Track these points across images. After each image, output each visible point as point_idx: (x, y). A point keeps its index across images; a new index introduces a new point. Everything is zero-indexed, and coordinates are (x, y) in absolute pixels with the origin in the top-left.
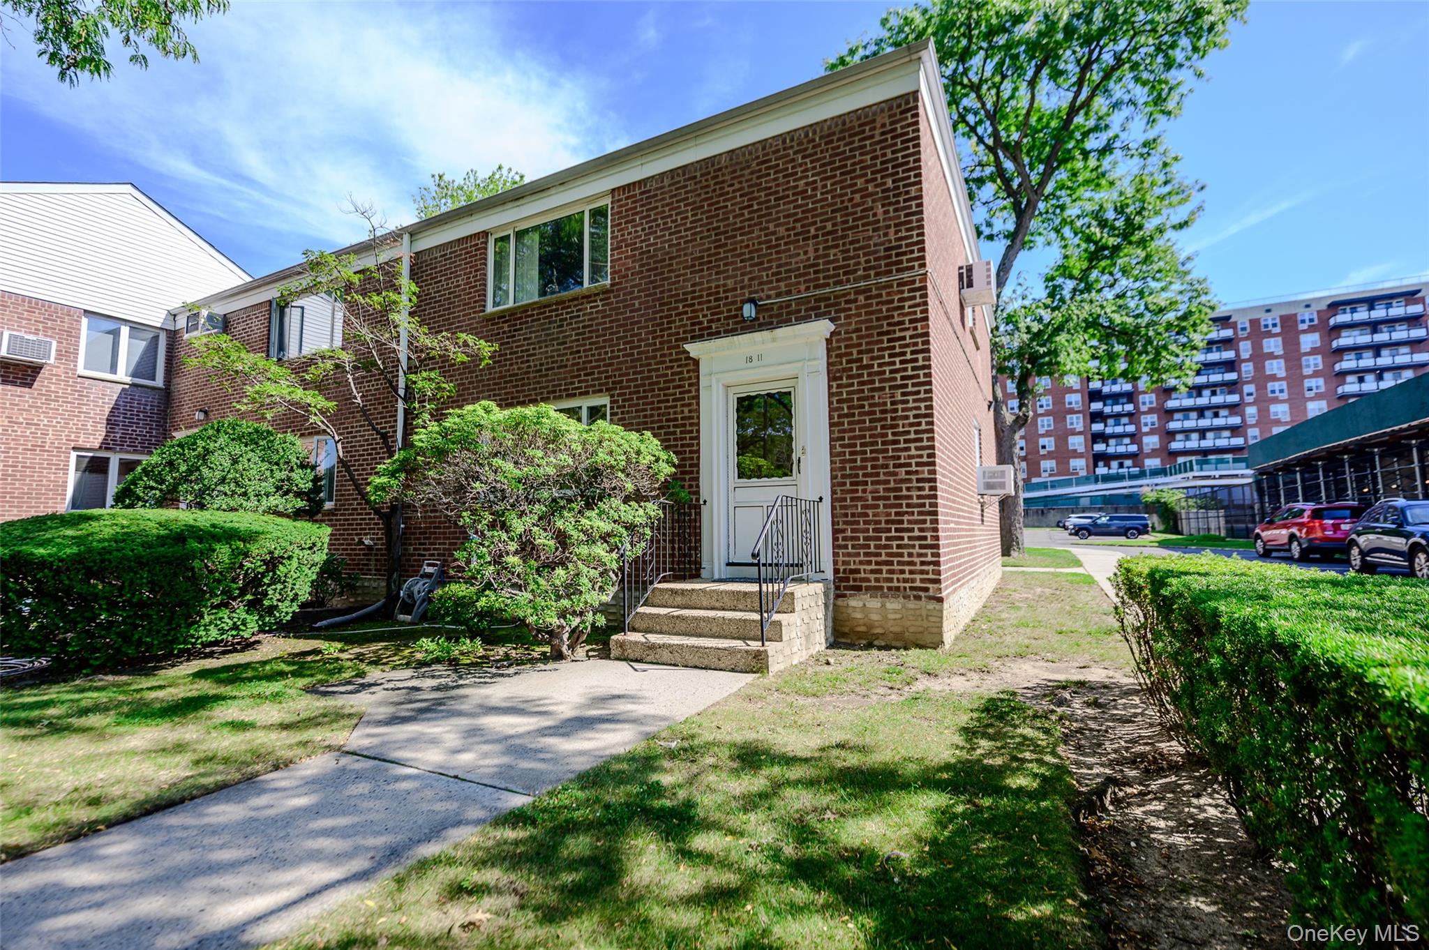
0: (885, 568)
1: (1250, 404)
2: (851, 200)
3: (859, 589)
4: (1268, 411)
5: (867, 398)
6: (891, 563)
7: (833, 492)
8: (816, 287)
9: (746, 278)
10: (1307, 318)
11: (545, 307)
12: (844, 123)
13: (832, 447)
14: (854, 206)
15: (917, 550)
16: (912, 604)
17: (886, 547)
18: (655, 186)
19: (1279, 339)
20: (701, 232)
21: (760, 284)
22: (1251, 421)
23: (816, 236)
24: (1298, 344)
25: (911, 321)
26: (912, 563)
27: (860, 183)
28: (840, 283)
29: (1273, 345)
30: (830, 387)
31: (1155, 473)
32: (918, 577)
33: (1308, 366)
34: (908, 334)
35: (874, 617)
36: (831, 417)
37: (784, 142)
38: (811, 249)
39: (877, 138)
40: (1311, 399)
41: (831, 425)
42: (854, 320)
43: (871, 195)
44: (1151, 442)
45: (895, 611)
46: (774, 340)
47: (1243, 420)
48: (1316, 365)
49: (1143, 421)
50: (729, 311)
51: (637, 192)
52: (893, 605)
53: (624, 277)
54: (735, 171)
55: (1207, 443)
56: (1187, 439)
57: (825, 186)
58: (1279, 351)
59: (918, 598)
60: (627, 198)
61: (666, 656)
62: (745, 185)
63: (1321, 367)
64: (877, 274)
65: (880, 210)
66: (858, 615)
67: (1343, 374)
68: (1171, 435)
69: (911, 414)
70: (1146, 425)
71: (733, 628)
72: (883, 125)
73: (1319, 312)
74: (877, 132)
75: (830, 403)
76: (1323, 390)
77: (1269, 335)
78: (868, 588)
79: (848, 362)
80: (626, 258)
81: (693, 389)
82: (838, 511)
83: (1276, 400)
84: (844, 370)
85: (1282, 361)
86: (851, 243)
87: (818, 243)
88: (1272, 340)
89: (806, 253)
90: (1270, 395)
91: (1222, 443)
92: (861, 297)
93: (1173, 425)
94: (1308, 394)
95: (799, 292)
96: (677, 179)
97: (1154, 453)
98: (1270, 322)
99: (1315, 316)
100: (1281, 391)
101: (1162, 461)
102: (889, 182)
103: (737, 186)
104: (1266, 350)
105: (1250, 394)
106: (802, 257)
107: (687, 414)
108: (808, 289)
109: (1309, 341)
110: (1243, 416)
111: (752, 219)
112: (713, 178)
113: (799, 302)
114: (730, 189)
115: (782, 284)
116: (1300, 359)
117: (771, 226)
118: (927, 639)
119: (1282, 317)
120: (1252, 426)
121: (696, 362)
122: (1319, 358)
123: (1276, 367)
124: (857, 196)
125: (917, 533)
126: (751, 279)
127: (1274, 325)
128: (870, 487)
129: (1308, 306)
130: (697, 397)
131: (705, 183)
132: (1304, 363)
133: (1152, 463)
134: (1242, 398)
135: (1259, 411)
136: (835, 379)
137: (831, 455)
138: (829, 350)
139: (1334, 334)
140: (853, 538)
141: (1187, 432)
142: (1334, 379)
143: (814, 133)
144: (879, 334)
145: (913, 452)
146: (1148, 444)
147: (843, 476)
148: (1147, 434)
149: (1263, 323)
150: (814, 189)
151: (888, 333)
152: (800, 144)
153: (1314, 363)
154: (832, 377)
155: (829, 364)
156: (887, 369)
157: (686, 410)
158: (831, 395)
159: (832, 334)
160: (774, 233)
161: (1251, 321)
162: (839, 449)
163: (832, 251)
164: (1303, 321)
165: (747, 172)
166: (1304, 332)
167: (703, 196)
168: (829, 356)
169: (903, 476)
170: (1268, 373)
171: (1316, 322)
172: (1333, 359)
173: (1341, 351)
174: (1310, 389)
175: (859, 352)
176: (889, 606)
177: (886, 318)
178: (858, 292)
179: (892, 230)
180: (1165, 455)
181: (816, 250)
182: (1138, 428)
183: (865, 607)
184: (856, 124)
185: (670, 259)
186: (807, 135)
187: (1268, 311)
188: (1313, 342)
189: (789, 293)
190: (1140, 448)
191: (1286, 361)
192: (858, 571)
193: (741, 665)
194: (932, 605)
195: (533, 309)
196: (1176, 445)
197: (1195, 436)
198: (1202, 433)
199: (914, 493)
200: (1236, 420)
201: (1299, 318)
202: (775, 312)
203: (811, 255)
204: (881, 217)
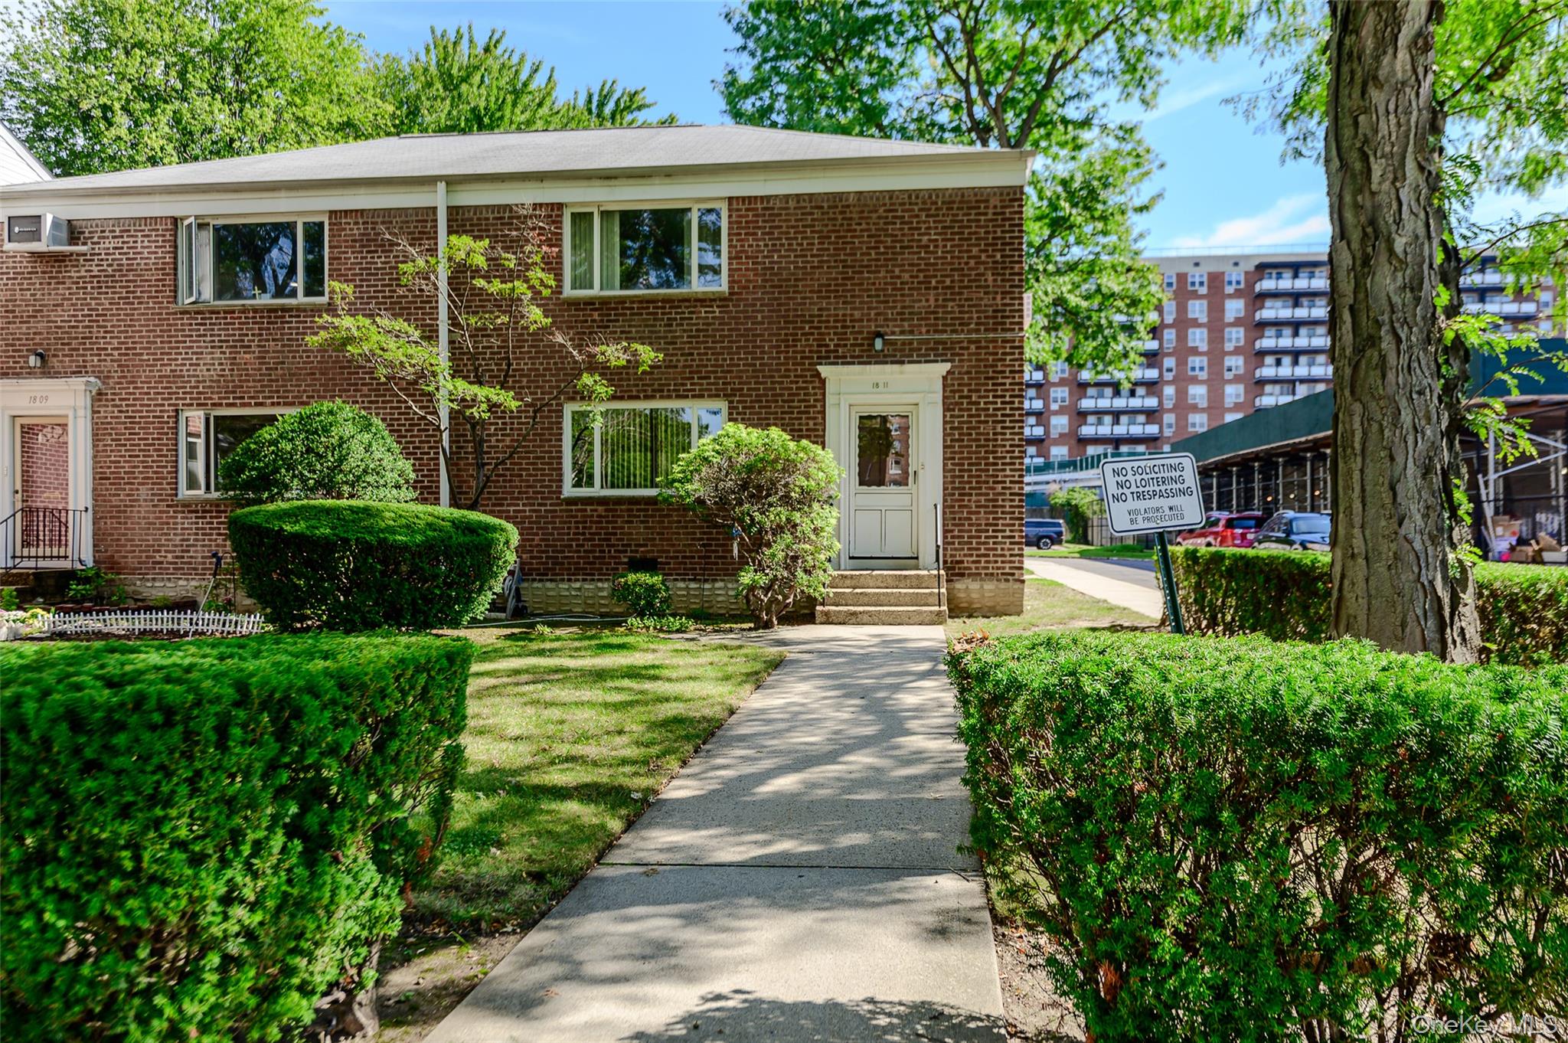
0: (983, 559)
1: (1168, 383)
2: (967, 263)
3: (963, 575)
4: (1186, 393)
5: (974, 428)
6: (988, 556)
7: (945, 501)
8: (936, 331)
9: (873, 312)
10: (1234, 279)
11: (648, 302)
12: (963, 196)
13: (945, 465)
14: (970, 269)
15: (1008, 546)
16: (1003, 585)
17: (985, 543)
18: (778, 205)
19: (1205, 302)
20: (828, 261)
21: (886, 320)
22: (1168, 404)
23: (936, 288)
24: (1223, 310)
25: (1011, 372)
26: (1003, 556)
27: (975, 250)
28: (954, 331)
29: (1198, 309)
30: (945, 416)
31: (1063, 466)
32: (1007, 565)
33: (1230, 340)
34: (1008, 381)
35: (974, 596)
36: (945, 441)
37: (910, 197)
38: (932, 299)
39: (990, 216)
40: (1230, 382)
41: (945, 447)
42: (966, 364)
43: (984, 263)
44: (1060, 423)
45: (991, 591)
46: (902, 373)
47: (1160, 403)
48: (1238, 339)
49: (1052, 395)
50: (856, 339)
51: (759, 206)
52: (989, 586)
53: (745, 288)
54: (862, 212)
55: (1120, 430)
56: (1100, 422)
57: (945, 246)
58: (1204, 319)
59: (1007, 580)
60: (747, 210)
61: (866, 618)
62: (873, 227)
63: (1242, 343)
64: (986, 330)
65: (990, 278)
66: (962, 595)
67: (1262, 354)
68: (1082, 415)
69: (1008, 443)
70: (1055, 401)
71: (907, 599)
72: (995, 207)
73: (1246, 273)
74: (991, 211)
75: (945, 429)
76: (1241, 371)
77: (1195, 295)
78: (970, 575)
79: (961, 397)
80: (747, 269)
81: (819, 404)
82: (948, 515)
83: (1195, 380)
84: (957, 403)
85: (1205, 331)
86: (966, 300)
87: (938, 294)
88: (1197, 302)
89: (927, 300)
90: (1190, 373)
91: (1136, 430)
92: (973, 347)
93: (1087, 404)
94: (1228, 376)
95: (921, 333)
96: (802, 204)
97: (1062, 439)
98: (1197, 280)
99: (1242, 279)
100: (1202, 369)
101: (1070, 450)
102: (998, 256)
103: (864, 226)
104: (1190, 316)
105: (1169, 370)
106: (924, 303)
107: (811, 426)
108: (928, 332)
109: (1234, 308)
110: (1160, 396)
111: (878, 260)
112: (841, 213)
113: (921, 342)
114: (858, 228)
115: (906, 324)
116: (1222, 331)
117: (897, 270)
118: (1013, 609)
119: (1209, 274)
120: (1169, 411)
121: (823, 382)
122: (1242, 330)
123: (1198, 338)
124: (972, 262)
125: (1008, 533)
126: (877, 314)
127: (1201, 284)
128: (974, 498)
129: (1236, 264)
130: (823, 412)
131: (831, 216)
132: (1226, 336)
133: (1059, 452)
134: (1161, 375)
135: (1177, 391)
136: (949, 410)
137: (944, 471)
138: (944, 386)
139: (1258, 304)
140: (959, 537)
141: (1099, 413)
142: (1253, 359)
143: (937, 196)
144: (986, 378)
145: (1008, 473)
146: (1055, 426)
147: (954, 488)
148: (1056, 413)
149: (1190, 280)
150: (936, 246)
151: (992, 378)
152: (924, 203)
153: (1236, 336)
154: (947, 408)
155: (944, 397)
156: (991, 407)
157: (811, 423)
158: (945, 423)
159: (948, 372)
160: (899, 277)
161: (1178, 275)
162: (950, 467)
163: (951, 304)
164: (1230, 283)
165: (874, 215)
166: (1230, 296)
167: (830, 228)
168: (944, 391)
169: (999, 490)
170: (1190, 344)
171: (1242, 286)
172: (1254, 334)
173: (1263, 325)
174: (1230, 370)
175: (970, 391)
176: (986, 587)
177: (992, 366)
178: (970, 341)
179: (999, 297)
180: (1073, 442)
181: (937, 300)
182: (1046, 405)
183: (970, 589)
184: (974, 199)
185: (796, 280)
186: (930, 197)
187: (1197, 264)
188: (1238, 311)
189: (911, 332)
190: (1047, 432)
191: (1209, 331)
192: (962, 562)
193: (926, 620)
194: (1017, 585)
195: (633, 302)
196: (1087, 431)
197: (1108, 419)
198: (1116, 415)
199: (1008, 504)
200: (1152, 402)
201: (1227, 279)
202: (899, 346)
203: (932, 302)
204: (990, 283)
